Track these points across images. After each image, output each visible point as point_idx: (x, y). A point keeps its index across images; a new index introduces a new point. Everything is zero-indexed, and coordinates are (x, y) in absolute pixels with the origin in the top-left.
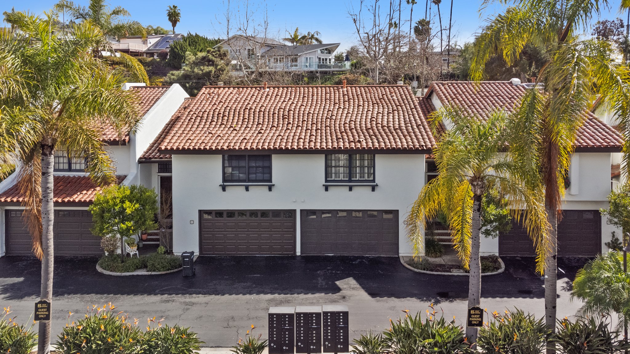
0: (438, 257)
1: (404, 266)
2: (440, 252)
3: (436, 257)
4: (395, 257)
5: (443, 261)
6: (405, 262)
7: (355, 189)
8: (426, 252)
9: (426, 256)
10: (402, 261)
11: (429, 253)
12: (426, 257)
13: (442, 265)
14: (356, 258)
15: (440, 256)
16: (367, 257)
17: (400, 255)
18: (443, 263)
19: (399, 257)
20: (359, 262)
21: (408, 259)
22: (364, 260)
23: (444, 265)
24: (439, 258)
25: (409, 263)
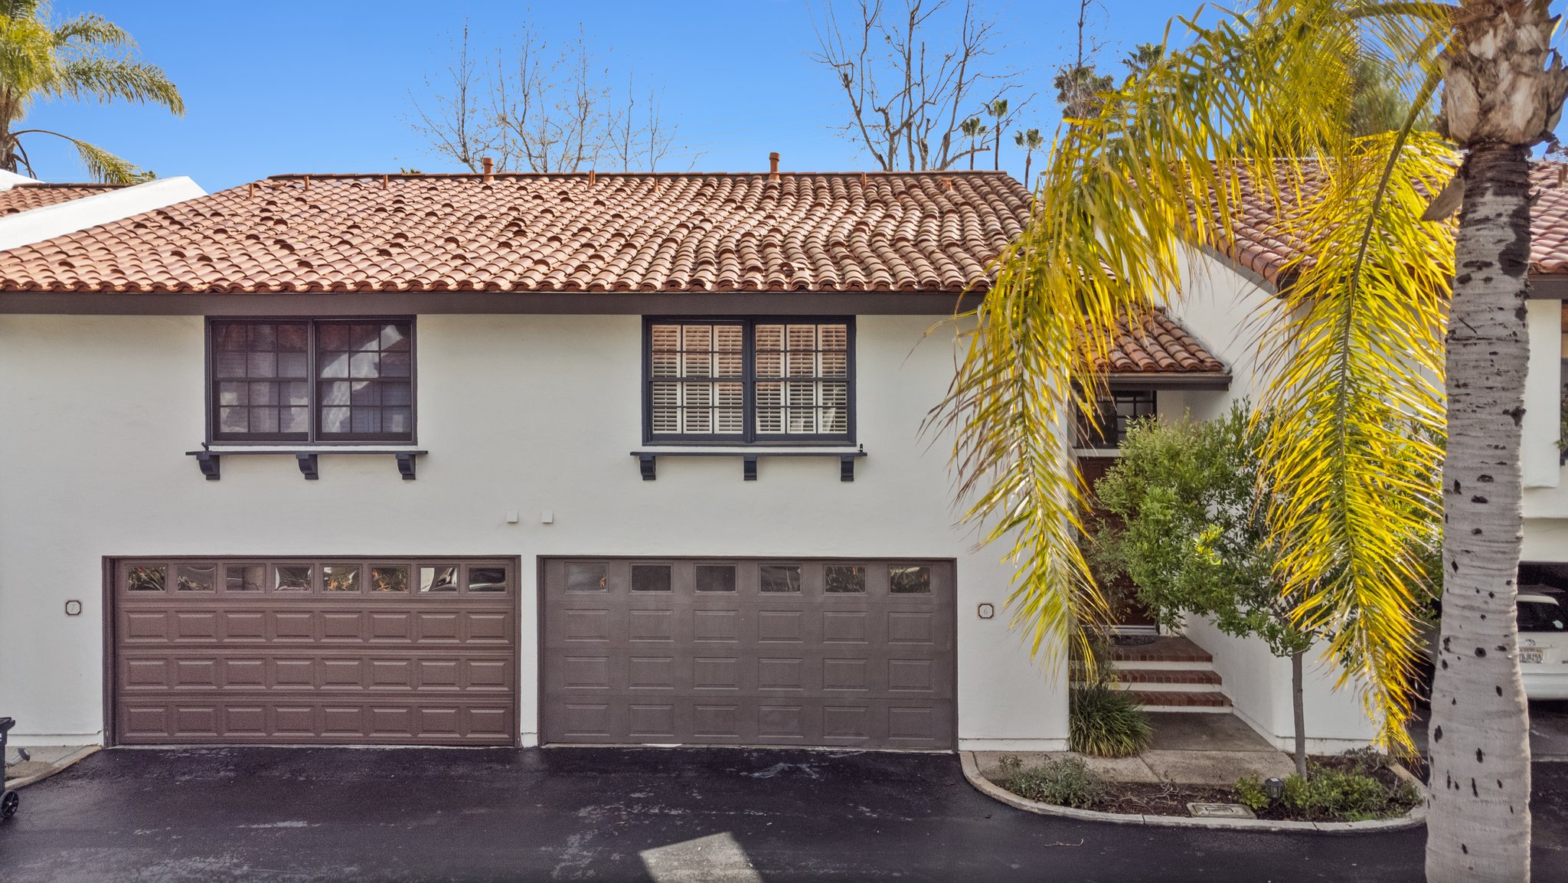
0: (1127, 755)
1: (977, 791)
2: (1135, 734)
3: (1116, 756)
4: (940, 756)
5: (1147, 770)
6: (982, 774)
7: (768, 473)
8: (1073, 733)
9: (1073, 750)
10: (969, 771)
11: (1086, 737)
12: (1072, 755)
13: (1144, 785)
14: (769, 758)
15: (1135, 754)
16: (821, 756)
17: (963, 746)
18: (1150, 778)
19: (956, 757)
20: (783, 771)
21: (995, 764)
22: (804, 766)
23: (1156, 788)
24: (1130, 760)
25: (1000, 776)
